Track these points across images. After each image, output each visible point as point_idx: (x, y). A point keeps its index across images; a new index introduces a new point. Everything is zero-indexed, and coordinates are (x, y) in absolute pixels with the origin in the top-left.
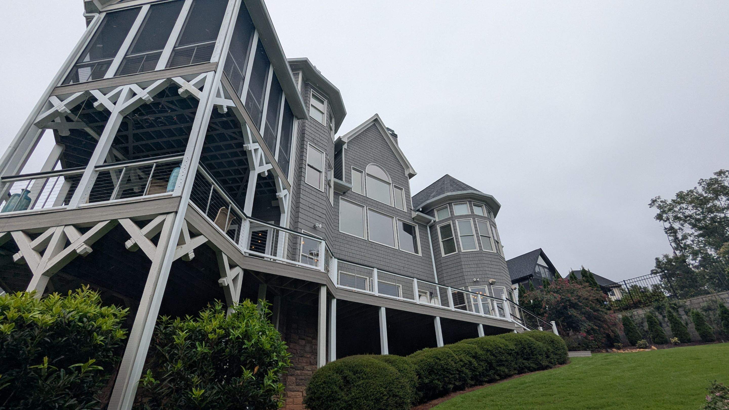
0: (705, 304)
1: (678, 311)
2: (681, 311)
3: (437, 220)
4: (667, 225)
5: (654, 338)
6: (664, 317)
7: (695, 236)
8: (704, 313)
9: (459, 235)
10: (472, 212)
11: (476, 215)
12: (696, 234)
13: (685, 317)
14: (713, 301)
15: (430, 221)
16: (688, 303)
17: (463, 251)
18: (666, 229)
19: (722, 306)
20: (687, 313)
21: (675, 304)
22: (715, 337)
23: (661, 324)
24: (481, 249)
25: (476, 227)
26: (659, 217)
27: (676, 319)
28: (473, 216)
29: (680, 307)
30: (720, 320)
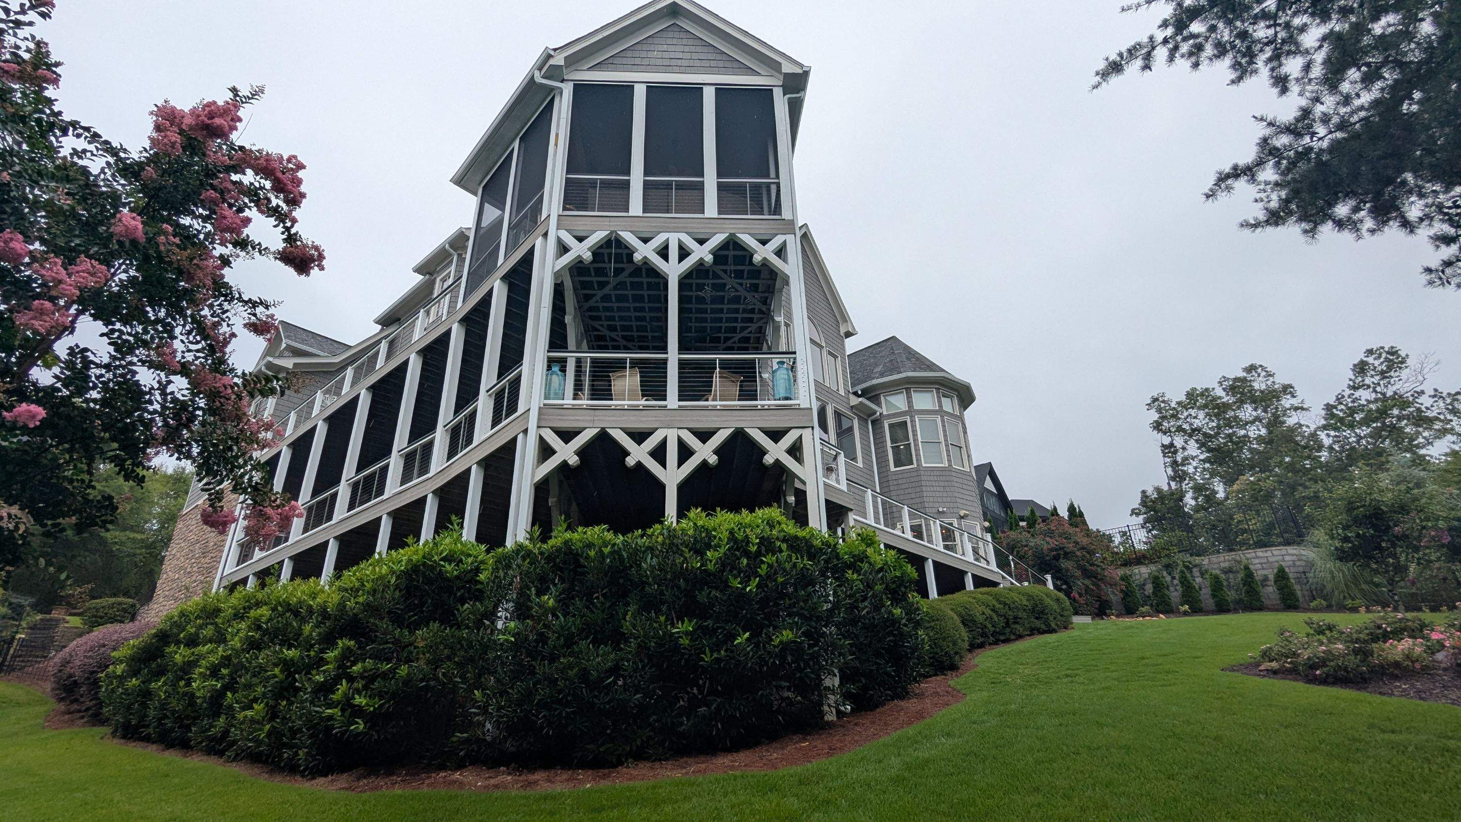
0: (1227, 564)
1: (1191, 572)
2: (1196, 572)
3: (885, 413)
4: (1166, 440)
5: (1158, 605)
6: (1173, 578)
7: (1201, 460)
8: (1223, 576)
9: (920, 440)
10: (941, 406)
11: (946, 412)
12: (1202, 457)
13: (1199, 580)
14: (1236, 561)
15: (875, 413)
16: (1206, 562)
17: (924, 465)
18: (1163, 446)
19: (1247, 568)
20: (1202, 574)
21: (1190, 562)
22: (1232, 606)
23: (1168, 588)
24: (950, 465)
25: (944, 431)
26: (1157, 426)
27: (1189, 582)
28: (941, 412)
29: (1196, 566)
30: (1241, 586)
